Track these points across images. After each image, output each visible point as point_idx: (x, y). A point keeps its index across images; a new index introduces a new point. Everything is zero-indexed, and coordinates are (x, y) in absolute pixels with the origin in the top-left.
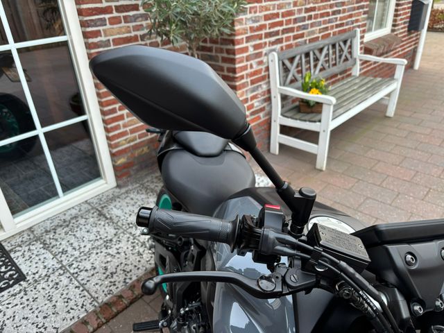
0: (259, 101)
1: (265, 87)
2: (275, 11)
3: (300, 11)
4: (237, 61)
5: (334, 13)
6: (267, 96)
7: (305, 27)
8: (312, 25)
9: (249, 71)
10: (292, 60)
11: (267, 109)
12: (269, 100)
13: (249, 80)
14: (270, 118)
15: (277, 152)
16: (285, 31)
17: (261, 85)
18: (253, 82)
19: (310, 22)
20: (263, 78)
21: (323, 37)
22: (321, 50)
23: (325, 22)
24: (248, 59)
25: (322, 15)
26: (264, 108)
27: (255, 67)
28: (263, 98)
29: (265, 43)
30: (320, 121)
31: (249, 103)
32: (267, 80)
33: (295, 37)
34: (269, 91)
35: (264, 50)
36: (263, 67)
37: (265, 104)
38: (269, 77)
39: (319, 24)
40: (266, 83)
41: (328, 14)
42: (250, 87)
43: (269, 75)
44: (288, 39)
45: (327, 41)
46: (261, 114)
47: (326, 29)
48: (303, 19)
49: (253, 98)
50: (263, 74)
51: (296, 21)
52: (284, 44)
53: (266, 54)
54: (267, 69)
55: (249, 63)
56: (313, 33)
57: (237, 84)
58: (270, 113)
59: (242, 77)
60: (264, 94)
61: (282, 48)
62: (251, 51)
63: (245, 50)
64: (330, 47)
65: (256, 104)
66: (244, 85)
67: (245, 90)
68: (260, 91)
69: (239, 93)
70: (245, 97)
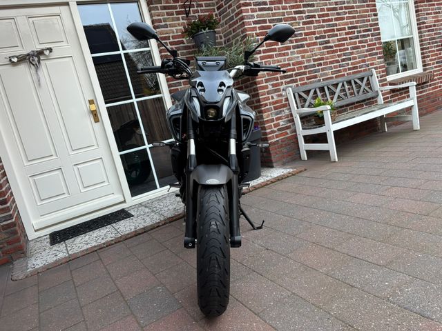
0: (284, 122)
1: (287, 112)
2: (287, 62)
3: (309, 61)
4: (260, 94)
5: (343, 60)
6: (290, 118)
7: (316, 71)
8: (323, 69)
9: (271, 100)
10: (307, 92)
11: (293, 127)
12: (292, 121)
13: (272, 106)
14: (296, 135)
15: (306, 159)
16: (297, 75)
17: (283, 110)
18: (275, 108)
19: (320, 67)
20: (285, 106)
21: (336, 77)
22: (336, 85)
23: (335, 67)
24: (268, 93)
25: (331, 63)
26: (290, 126)
27: (276, 98)
28: (287, 119)
29: (282, 83)
31: (275, 122)
33: (308, 78)
34: (291, 115)
35: (282, 87)
36: (283, 98)
37: (290, 124)
39: (331, 68)
40: (288, 109)
41: (338, 61)
42: (274, 111)
43: (289, 103)
44: (301, 80)
45: (340, 79)
46: (288, 131)
47: (339, 71)
48: (314, 66)
49: (277, 119)
50: (284, 103)
51: (306, 67)
52: (299, 83)
53: (283, 90)
54: (287, 99)
55: (270, 96)
56: (326, 74)
57: (263, 109)
58: (295, 131)
59: (266, 105)
60: (287, 116)
61: (297, 85)
62: (270, 88)
63: (266, 87)
64: (345, 83)
65: (281, 123)
66: (268, 110)
67: (270, 113)
68: (283, 114)
69: (265, 115)
70: (271, 118)
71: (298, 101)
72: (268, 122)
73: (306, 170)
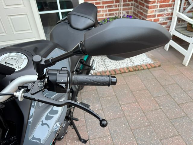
0: (163, 18)
1: (169, 11)
6: (170, 16)
11: (168, 24)
12: (170, 19)
13: (159, 4)
14: (169, 30)
15: (167, 50)
17: (167, 9)
18: (161, 6)
20: (170, 5)
26: (167, 22)
28: (167, 17)
30: (192, 37)
31: (156, 18)
32: (172, 7)
34: (172, 14)
37: (168, 21)
38: (174, 6)
40: (171, 9)
42: (158, 8)
43: (174, 4)
46: (164, 26)
49: (159, 16)
50: (170, 3)
57: (150, 5)
58: (169, 27)
59: (154, 2)
60: (168, 15)
65: (160, 20)
66: (154, 7)
67: (154, 9)
68: (166, 12)
69: (150, 11)
70: (154, 14)
71: (183, 4)
72: (150, 16)
73: (159, 66)
